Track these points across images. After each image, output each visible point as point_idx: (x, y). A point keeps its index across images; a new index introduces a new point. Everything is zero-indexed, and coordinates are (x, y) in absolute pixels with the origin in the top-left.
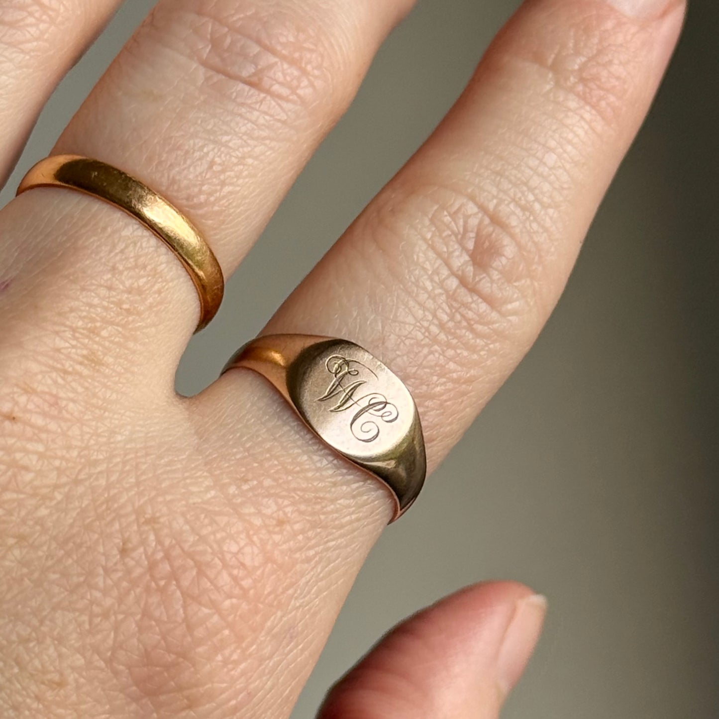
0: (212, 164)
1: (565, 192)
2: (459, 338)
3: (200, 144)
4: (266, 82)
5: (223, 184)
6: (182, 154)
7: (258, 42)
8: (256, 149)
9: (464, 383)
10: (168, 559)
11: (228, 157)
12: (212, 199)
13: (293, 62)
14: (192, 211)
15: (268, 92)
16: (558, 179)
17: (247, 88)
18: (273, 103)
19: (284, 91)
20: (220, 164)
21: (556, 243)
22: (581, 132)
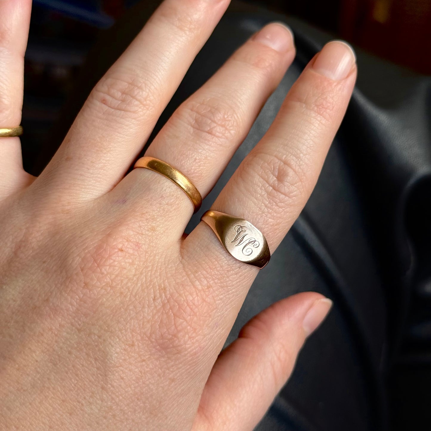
0: (196, 159)
1: (312, 148)
2: (272, 209)
3: (191, 153)
4: (214, 132)
5: (199, 166)
6: (185, 156)
7: (210, 119)
8: (211, 154)
9: (276, 225)
10: (169, 303)
11: (201, 157)
12: (196, 171)
13: (223, 126)
14: (189, 176)
15: (214, 135)
16: (309, 143)
17: (207, 134)
18: (217, 139)
19: (220, 135)
20: (198, 159)
21: (310, 167)
22: (317, 125)
